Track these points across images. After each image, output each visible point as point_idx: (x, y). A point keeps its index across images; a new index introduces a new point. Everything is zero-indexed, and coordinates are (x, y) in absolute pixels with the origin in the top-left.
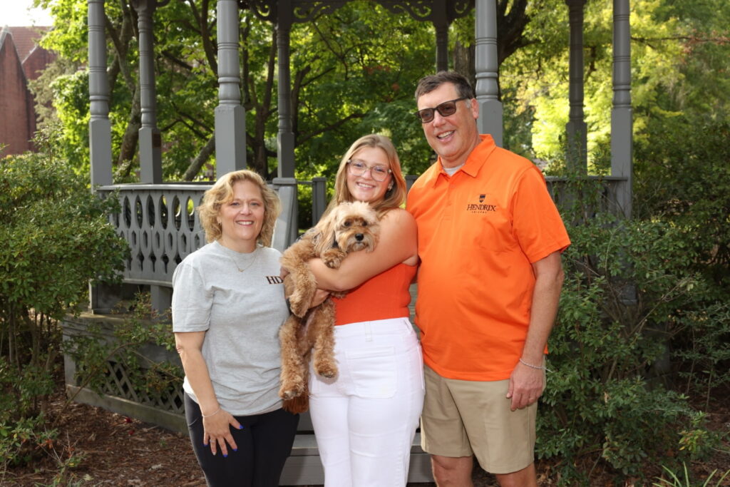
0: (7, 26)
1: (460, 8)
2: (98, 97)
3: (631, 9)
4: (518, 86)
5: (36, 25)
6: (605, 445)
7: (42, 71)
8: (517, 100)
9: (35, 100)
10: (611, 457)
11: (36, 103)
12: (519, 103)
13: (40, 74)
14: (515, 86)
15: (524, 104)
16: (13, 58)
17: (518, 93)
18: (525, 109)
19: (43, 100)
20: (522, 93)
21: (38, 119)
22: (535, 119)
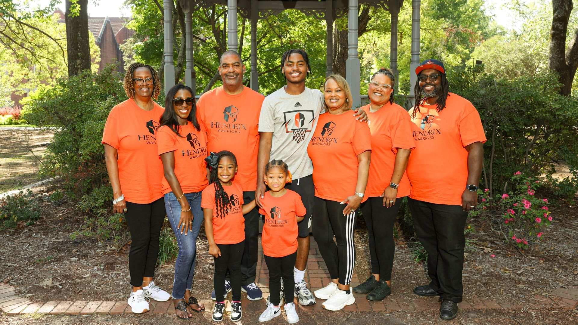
0: (107, 17)
1: (339, 13)
2: (169, 54)
3: (420, 14)
4: (364, 51)
5: (124, 16)
6: (405, 215)
7: (127, 40)
8: (363, 58)
9: (123, 54)
10: (408, 220)
11: (124, 56)
12: (364, 59)
13: (126, 42)
14: (362, 51)
15: (367, 60)
16: (111, 33)
17: (364, 55)
18: (367, 63)
19: (127, 54)
20: (366, 54)
21: (125, 64)
22: (371, 68)
